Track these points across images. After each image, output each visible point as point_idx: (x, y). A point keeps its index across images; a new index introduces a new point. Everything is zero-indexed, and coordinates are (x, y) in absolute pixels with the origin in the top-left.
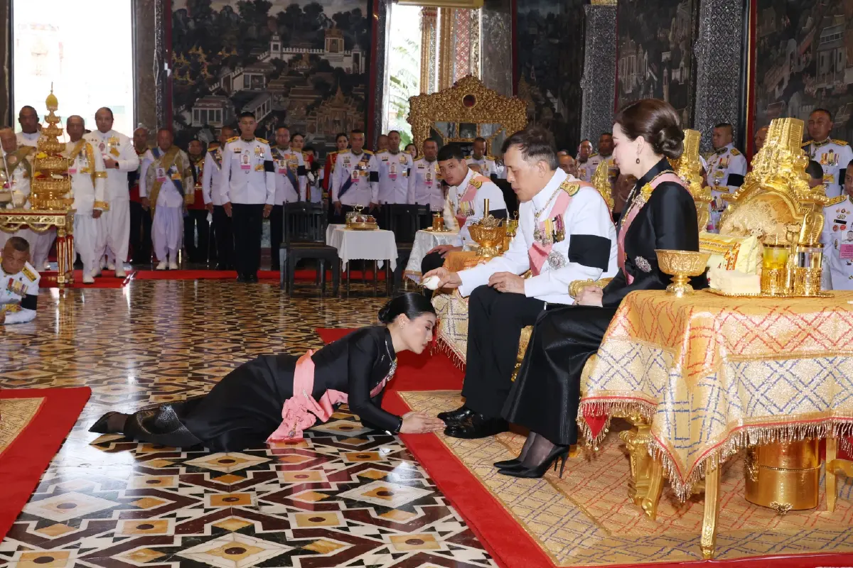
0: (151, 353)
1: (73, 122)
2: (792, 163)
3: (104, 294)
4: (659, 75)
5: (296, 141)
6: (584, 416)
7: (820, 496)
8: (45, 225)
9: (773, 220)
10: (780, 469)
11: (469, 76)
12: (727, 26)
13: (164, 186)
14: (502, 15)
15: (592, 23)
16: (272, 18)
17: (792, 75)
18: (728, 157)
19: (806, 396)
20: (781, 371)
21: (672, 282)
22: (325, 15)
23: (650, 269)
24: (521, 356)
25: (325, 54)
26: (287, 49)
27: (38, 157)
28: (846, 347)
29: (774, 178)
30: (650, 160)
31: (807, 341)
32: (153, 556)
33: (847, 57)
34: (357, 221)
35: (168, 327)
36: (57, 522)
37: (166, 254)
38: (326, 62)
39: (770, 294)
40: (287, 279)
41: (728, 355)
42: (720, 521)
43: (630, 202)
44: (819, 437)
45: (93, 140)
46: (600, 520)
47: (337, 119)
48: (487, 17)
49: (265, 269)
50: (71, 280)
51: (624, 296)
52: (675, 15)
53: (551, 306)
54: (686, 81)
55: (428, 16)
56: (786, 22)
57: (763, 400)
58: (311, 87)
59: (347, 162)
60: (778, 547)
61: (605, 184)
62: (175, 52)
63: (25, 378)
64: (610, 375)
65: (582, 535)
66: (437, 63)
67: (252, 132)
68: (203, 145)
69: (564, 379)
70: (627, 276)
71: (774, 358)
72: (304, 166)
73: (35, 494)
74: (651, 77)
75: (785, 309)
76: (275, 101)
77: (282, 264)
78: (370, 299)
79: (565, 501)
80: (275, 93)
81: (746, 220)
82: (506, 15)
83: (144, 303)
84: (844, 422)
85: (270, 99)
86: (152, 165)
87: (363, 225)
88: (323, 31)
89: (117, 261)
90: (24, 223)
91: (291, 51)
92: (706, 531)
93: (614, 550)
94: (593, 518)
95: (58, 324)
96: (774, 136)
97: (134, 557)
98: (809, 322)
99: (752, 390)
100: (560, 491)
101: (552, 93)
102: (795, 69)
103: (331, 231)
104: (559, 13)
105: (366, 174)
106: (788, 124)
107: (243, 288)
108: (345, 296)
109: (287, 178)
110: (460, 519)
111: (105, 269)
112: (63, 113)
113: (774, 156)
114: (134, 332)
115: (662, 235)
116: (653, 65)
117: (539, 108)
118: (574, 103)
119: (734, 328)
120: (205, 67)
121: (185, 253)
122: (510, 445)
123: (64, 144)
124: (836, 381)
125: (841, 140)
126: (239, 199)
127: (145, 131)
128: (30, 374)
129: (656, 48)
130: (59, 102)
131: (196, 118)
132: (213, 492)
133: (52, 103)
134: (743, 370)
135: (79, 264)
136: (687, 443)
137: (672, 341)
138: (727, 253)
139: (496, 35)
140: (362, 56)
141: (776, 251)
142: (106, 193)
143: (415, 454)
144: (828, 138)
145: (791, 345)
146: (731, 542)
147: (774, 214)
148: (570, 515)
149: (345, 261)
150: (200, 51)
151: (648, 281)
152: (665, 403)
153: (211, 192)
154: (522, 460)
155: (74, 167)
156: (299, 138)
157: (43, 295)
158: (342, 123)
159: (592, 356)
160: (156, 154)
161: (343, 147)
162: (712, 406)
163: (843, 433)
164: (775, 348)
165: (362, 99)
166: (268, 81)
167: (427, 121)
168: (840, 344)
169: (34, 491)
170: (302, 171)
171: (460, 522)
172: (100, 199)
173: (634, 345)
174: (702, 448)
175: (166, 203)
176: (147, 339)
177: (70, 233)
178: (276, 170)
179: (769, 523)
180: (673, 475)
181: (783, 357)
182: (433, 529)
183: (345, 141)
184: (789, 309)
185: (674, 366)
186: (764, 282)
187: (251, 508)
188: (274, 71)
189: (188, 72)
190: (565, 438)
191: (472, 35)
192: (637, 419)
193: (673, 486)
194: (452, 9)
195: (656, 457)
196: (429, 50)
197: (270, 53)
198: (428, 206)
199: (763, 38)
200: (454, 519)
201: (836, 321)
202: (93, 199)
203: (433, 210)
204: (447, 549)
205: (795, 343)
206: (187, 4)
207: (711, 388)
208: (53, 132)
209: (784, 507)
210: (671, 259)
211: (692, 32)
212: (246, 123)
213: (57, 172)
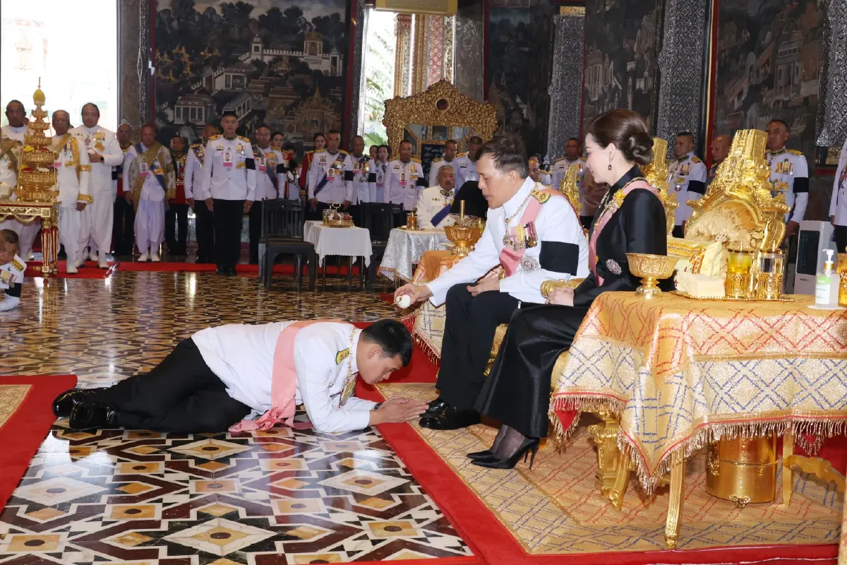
0: (135, 343)
1: (59, 116)
2: (755, 173)
3: (87, 285)
4: (624, 83)
5: (277, 140)
6: (555, 410)
7: (777, 490)
8: (31, 216)
9: (736, 226)
10: (740, 464)
11: (442, 81)
12: (689, 38)
13: (147, 181)
14: (474, 23)
15: (560, 34)
16: (254, 20)
17: (751, 88)
18: (689, 164)
19: (767, 396)
20: (744, 371)
21: (642, 285)
22: (305, 19)
23: (620, 272)
24: (495, 352)
25: (304, 57)
26: (268, 51)
27: (25, 150)
28: (806, 349)
29: (738, 187)
30: (622, 167)
31: (769, 343)
32: (140, 540)
33: (804, 71)
34: (333, 218)
35: (150, 317)
36: (47, 507)
37: (147, 247)
38: (305, 65)
39: (734, 297)
40: (266, 273)
41: (694, 355)
42: (684, 513)
43: (603, 207)
44: (779, 435)
45: (78, 135)
46: (569, 510)
47: (315, 119)
48: (459, 24)
49: (244, 263)
50: (55, 270)
51: (595, 297)
52: (640, 27)
53: (524, 305)
54: (650, 91)
55: (403, 22)
56: (746, 35)
57: (727, 398)
58: (290, 87)
59: (323, 160)
60: (738, 538)
61: (573, 189)
62: (159, 51)
63: (12, 365)
64: (580, 371)
65: (552, 524)
66: (411, 67)
67: (234, 131)
68: (185, 140)
69: (536, 375)
70: (598, 279)
71: (738, 359)
72: (283, 165)
73: (24, 478)
74: (616, 86)
75: (749, 313)
76: (255, 100)
77: (260, 257)
78: (345, 294)
79: (535, 492)
80: (255, 93)
81: (711, 226)
82: (478, 22)
83: (126, 294)
84: (802, 420)
85: (250, 98)
86: (136, 160)
87: (340, 222)
88: (303, 34)
89: (100, 253)
90: (11, 214)
91: (271, 53)
92: (670, 522)
93: (582, 539)
94: (562, 508)
95: (41, 313)
96: (739, 146)
97: (122, 540)
98: (771, 324)
99: (717, 389)
100: (531, 482)
101: (521, 99)
102: (754, 81)
103: (309, 226)
104: (529, 22)
105: (341, 173)
106: (752, 136)
107: (222, 280)
108: (321, 290)
109: (267, 175)
110: (435, 507)
111: (89, 259)
112: (50, 107)
113: (738, 166)
114: (118, 323)
115: (633, 240)
116: (618, 75)
117: (509, 113)
118: (542, 108)
119: (701, 330)
120: (188, 66)
121: (166, 247)
122: (483, 437)
123: (50, 139)
124: (796, 381)
125: (796, 149)
126: (221, 195)
127: (129, 126)
128: (17, 361)
129: (621, 58)
130: (46, 96)
131: (178, 115)
132: (198, 479)
133: (39, 98)
134: (709, 370)
135: (63, 255)
136: (655, 438)
137: (641, 341)
138: (693, 257)
139: (468, 42)
140: (340, 58)
141: (740, 257)
142: (90, 187)
143: (391, 444)
144: (784, 147)
145: (754, 347)
146: (693, 533)
147: (738, 221)
148: (540, 505)
149: (322, 257)
150: (183, 50)
151: (618, 283)
152: (635, 400)
153: (192, 188)
154: (494, 451)
155: (58, 161)
156: (278, 137)
157: (27, 284)
158: (319, 124)
159: (563, 353)
160: (139, 150)
161: (320, 146)
162: (679, 402)
163: (801, 431)
164: (739, 349)
165: (339, 101)
166: (249, 81)
167: (401, 123)
168: (800, 347)
169: (24, 476)
170: (281, 169)
171: (436, 511)
172: (84, 191)
173: (604, 344)
174: (668, 443)
175: (149, 197)
176: (131, 329)
177: (54, 224)
178: (257, 167)
179: (729, 515)
180: (641, 469)
181: (747, 358)
182: (409, 517)
183: (322, 141)
184: (753, 312)
185: (643, 364)
186: (728, 285)
187: (235, 494)
188: (255, 72)
189: (171, 71)
190: (535, 431)
191: (445, 41)
192: (606, 414)
193: (640, 479)
194: (426, 15)
195: (625, 451)
196: (403, 54)
197: (251, 54)
198: (402, 204)
199: (724, 51)
200: (429, 508)
201: (797, 324)
202: (77, 192)
203: (407, 209)
204: (423, 536)
205: (758, 344)
206: (171, 5)
207: (678, 386)
208: (39, 126)
209: (742, 500)
210: (641, 263)
211: (656, 43)
212: (227, 122)
213: (43, 165)
